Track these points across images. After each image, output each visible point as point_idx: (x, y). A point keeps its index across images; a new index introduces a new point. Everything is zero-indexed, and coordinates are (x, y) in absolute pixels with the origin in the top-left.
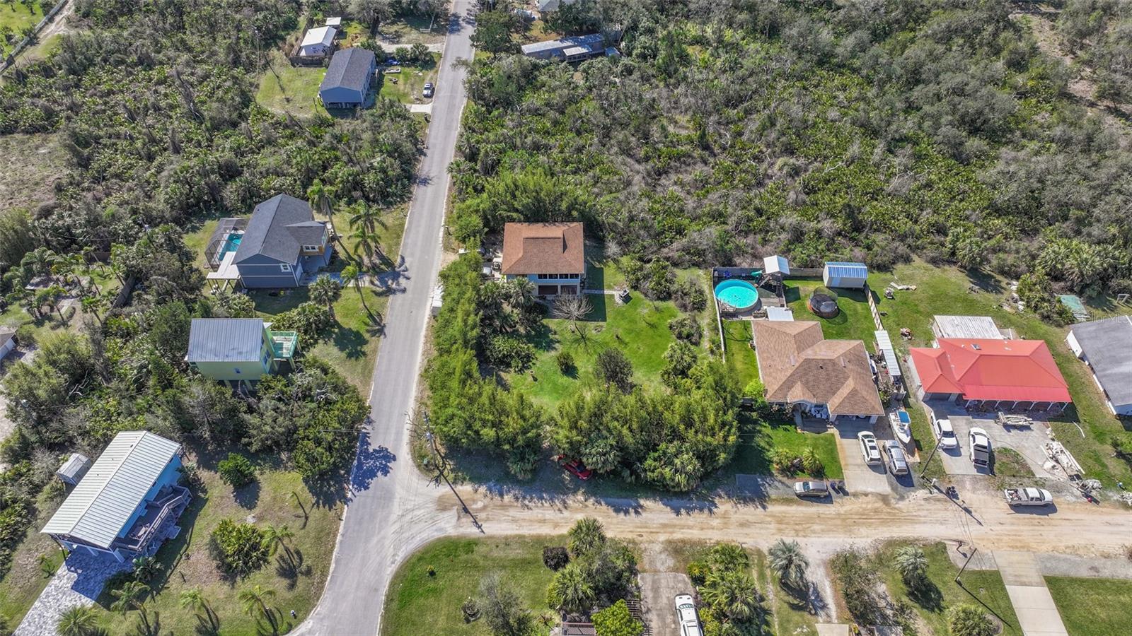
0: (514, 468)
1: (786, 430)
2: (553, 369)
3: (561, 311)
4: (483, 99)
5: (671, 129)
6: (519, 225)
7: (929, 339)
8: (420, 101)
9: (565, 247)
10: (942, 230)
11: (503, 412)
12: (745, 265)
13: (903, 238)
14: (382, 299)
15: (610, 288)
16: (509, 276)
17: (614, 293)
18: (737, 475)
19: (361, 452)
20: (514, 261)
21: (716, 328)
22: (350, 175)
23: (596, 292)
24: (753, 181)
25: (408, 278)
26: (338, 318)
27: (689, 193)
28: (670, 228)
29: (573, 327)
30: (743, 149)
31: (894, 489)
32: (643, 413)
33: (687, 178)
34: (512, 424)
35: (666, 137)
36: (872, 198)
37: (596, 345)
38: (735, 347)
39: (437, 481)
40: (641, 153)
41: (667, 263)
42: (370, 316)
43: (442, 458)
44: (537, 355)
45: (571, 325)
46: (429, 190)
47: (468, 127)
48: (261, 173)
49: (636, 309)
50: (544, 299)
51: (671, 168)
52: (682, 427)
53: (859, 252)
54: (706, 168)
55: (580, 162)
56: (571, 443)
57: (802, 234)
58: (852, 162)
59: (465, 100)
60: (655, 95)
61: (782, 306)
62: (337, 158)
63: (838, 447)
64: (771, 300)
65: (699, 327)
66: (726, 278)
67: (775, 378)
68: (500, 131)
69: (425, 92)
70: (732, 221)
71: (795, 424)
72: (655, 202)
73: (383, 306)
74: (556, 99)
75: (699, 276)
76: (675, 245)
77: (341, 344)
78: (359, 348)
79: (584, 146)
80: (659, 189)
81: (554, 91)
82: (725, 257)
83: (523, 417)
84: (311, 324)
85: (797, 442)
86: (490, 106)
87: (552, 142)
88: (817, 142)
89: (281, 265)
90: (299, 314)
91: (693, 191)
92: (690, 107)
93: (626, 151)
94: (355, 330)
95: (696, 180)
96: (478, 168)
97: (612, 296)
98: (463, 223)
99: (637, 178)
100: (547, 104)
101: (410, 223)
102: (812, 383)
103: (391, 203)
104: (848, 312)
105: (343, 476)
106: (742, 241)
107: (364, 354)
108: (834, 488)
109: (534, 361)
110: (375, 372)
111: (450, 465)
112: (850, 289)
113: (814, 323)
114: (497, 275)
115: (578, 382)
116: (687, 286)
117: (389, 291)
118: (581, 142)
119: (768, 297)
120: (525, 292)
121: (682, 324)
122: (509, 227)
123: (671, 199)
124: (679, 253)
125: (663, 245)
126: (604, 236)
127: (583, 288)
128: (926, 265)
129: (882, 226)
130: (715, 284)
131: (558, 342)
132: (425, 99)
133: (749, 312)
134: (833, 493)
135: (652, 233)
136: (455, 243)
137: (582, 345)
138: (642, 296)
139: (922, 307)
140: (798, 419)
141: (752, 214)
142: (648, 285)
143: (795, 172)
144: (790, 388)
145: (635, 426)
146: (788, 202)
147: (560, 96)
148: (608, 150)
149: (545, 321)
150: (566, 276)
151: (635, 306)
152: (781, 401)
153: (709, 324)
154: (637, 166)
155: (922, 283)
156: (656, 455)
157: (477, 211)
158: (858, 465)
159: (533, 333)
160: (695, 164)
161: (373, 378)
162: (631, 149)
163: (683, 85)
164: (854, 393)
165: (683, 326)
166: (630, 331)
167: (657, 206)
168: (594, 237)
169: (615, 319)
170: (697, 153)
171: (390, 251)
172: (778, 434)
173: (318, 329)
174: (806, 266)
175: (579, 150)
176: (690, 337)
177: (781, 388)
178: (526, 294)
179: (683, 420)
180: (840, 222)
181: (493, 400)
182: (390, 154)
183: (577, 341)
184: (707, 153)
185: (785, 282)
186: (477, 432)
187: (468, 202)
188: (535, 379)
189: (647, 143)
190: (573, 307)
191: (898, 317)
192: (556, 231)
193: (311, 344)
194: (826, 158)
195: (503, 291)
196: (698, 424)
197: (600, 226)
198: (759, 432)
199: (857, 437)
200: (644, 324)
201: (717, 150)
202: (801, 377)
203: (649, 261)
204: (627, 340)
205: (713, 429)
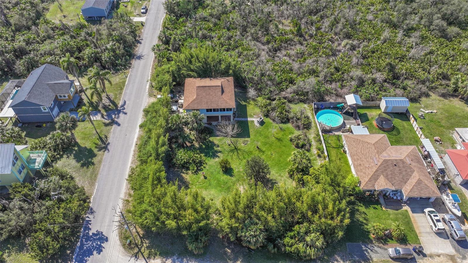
0: (191, 247)
1: (375, 208)
2: (217, 170)
3: (222, 132)
4: (174, 13)
5: (280, 26)
6: (194, 80)
7: (453, 144)
8: (139, 15)
9: (223, 92)
10: (445, 77)
11: (182, 207)
12: (332, 101)
13: (423, 82)
14: (108, 128)
15: (251, 116)
16: (188, 110)
17: (254, 119)
18: (347, 244)
19: (84, 236)
20: (191, 101)
21: (320, 140)
22: (92, 53)
23: (243, 119)
24: (331, 53)
25: (126, 114)
26: (78, 141)
27: (293, 60)
28: (285, 80)
29: (229, 142)
30: (322, 36)
31: (457, 251)
32: (282, 204)
33: (292, 52)
34: (189, 216)
35: (278, 31)
36: (400, 61)
37: (245, 153)
38: (333, 152)
39: (136, 256)
40: (265, 39)
41: (286, 101)
42: (101, 138)
43: (141, 238)
44: (206, 161)
45: (228, 141)
46: (142, 62)
47: (165, 27)
48: (41, 54)
49: (268, 129)
50: (211, 124)
51: (282, 47)
52: (310, 213)
53: (399, 91)
54: (302, 47)
55: (230, 45)
56: (231, 228)
57: (363, 82)
58: (385, 42)
59: (165, 15)
60: (270, 10)
61: (359, 125)
62: (87, 45)
63: (412, 219)
64: (351, 121)
65: (309, 140)
66: (321, 109)
67: (365, 173)
68: (183, 28)
69: (142, 11)
70: (322, 75)
71: (380, 204)
72: (275, 65)
73: (109, 131)
74: (215, 12)
75: (305, 108)
76: (289, 90)
77: (78, 158)
78: (90, 160)
79: (232, 37)
80: (276, 59)
81: (214, 8)
82: (320, 96)
83: (196, 211)
84: (58, 145)
85: (384, 217)
86: (178, 17)
87: (213, 34)
88: (363, 32)
89: (41, 107)
90: (50, 138)
91: (296, 59)
92: (290, 15)
93: (256, 39)
94: (88, 148)
95: (298, 53)
96: (170, 48)
97: (253, 121)
98: (159, 79)
99: (263, 53)
100: (210, 15)
101: (129, 81)
102: (390, 176)
103: (118, 70)
104: (399, 128)
105: (68, 255)
106: (329, 87)
107: (93, 164)
108: (415, 252)
109: (205, 165)
110: (99, 176)
111: (146, 243)
112: (397, 113)
113: (383, 135)
114: (181, 110)
115: (234, 179)
116: (299, 115)
117: (113, 122)
118: (231, 34)
119: (348, 119)
120: (198, 121)
121: (298, 138)
122: (188, 81)
123: (284, 63)
124: (292, 95)
125: (282, 90)
126: (246, 86)
127: (234, 117)
128: (438, 98)
129: (410, 76)
130: (316, 113)
131: (220, 152)
132: (142, 15)
133: (339, 129)
134: (415, 255)
135: (275, 83)
136: (155, 92)
137: (236, 153)
138: (271, 121)
139: (443, 123)
140: (382, 200)
141: (333, 70)
142: (274, 114)
143: (353, 48)
144: (376, 180)
145: (276, 213)
146: (352, 64)
147: (218, 10)
148: (246, 38)
149: (211, 139)
150: (224, 110)
151: (267, 127)
152: (371, 188)
153: (315, 138)
154: (263, 47)
155: (439, 109)
156: (292, 234)
157: (168, 72)
158: (429, 233)
159: (204, 146)
160: (295, 45)
161: (97, 181)
162: (258, 38)
163: (285, 4)
164: (419, 182)
165: (299, 139)
166: (265, 144)
167: (276, 68)
168: (240, 86)
169: (255, 135)
170: (296, 39)
171: (116, 98)
172: (371, 212)
173: (63, 148)
174: (369, 100)
175: (229, 38)
176: (304, 146)
177: (370, 180)
178: (199, 122)
179: (309, 208)
180: (385, 74)
181: (174, 198)
182: (118, 41)
183: (232, 151)
184: (302, 39)
185: (358, 110)
186: (163, 222)
187: (163, 67)
188: (205, 178)
189: (268, 34)
190: (229, 129)
191: (430, 129)
192: (217, 82)
193: (58, 158)
194: (370, 40)
195: (184, 120)
196: (321, 211)
197: (244, 80)
198: (358, 210)
199: (424, 212)
200: (274, 139)
201: (307, 37)
202: (382, 172)
203: (274, 100)
204: (264, 149)
205: (332, 214)
